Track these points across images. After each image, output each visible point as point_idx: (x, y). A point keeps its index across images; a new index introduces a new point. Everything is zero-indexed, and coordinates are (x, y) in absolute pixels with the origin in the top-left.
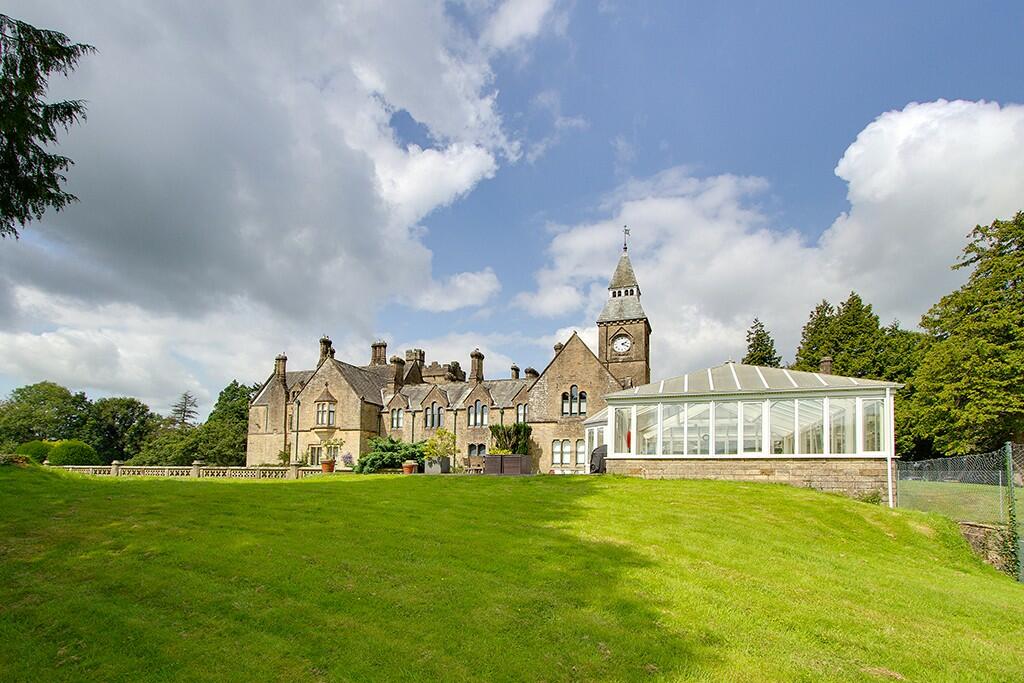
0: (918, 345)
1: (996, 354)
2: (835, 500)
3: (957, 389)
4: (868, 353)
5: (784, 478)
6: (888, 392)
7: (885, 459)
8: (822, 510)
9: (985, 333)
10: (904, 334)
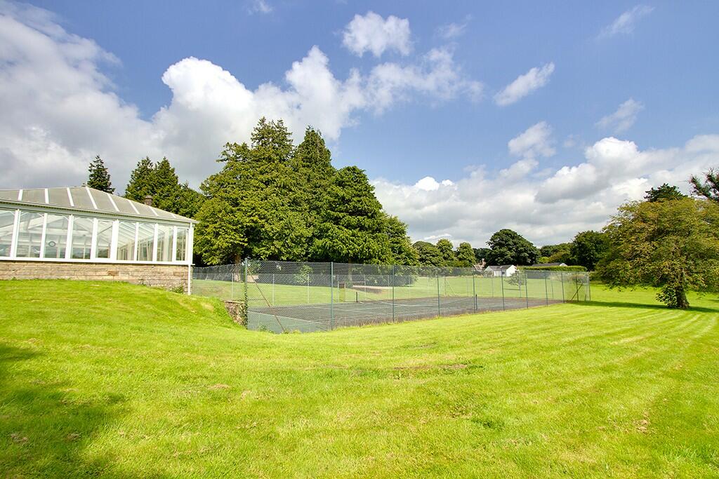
0: (197, 200)
1: (232, 212)
2: (160, 292)
3: (215, 228)
4: (171, 198)
5: (126, 278)
6: (191, 225)
7: (187, 266)
8: (153, 299)
9: (228, 199)
10: (190, 191)
